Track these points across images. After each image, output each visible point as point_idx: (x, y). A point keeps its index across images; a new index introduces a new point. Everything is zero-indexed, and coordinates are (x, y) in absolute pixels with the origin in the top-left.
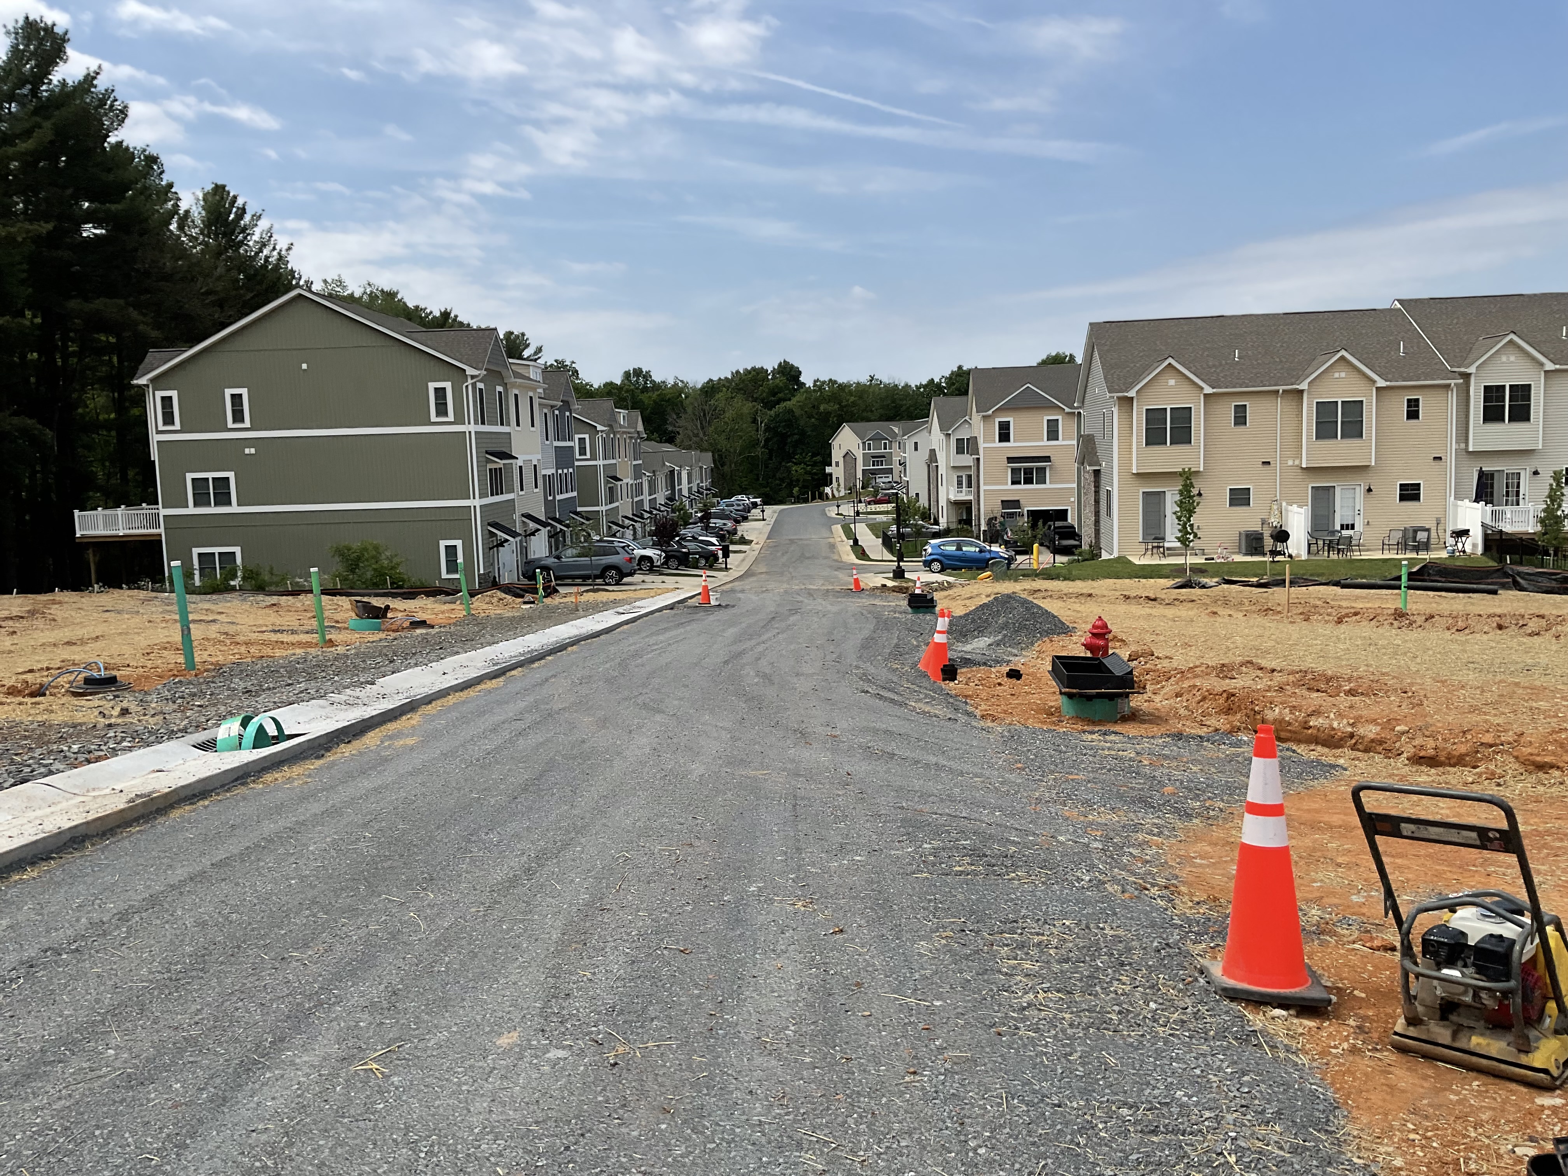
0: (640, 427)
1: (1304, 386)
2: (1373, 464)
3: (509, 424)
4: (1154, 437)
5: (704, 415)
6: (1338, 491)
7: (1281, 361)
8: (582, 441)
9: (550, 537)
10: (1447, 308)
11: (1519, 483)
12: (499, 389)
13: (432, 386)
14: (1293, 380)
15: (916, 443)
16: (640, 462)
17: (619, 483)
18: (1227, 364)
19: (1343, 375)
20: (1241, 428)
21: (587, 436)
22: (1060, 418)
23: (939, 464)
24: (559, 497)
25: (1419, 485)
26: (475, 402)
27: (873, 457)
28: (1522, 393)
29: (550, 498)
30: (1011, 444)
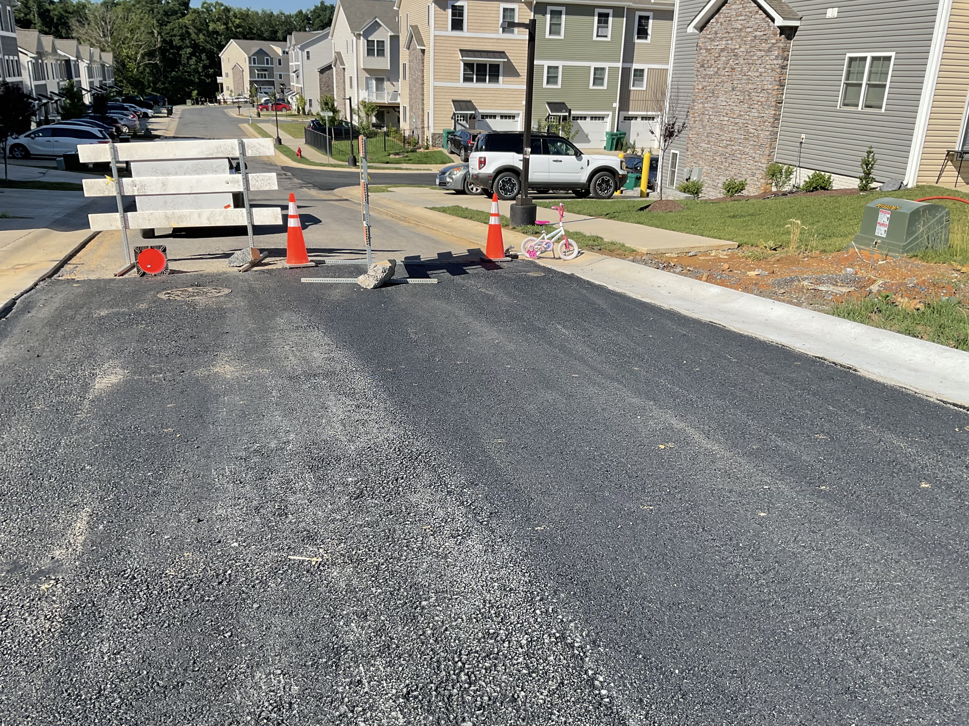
22: (516, 7)
23: (347, 66)
27: (257, 70)
30: (465, 33)
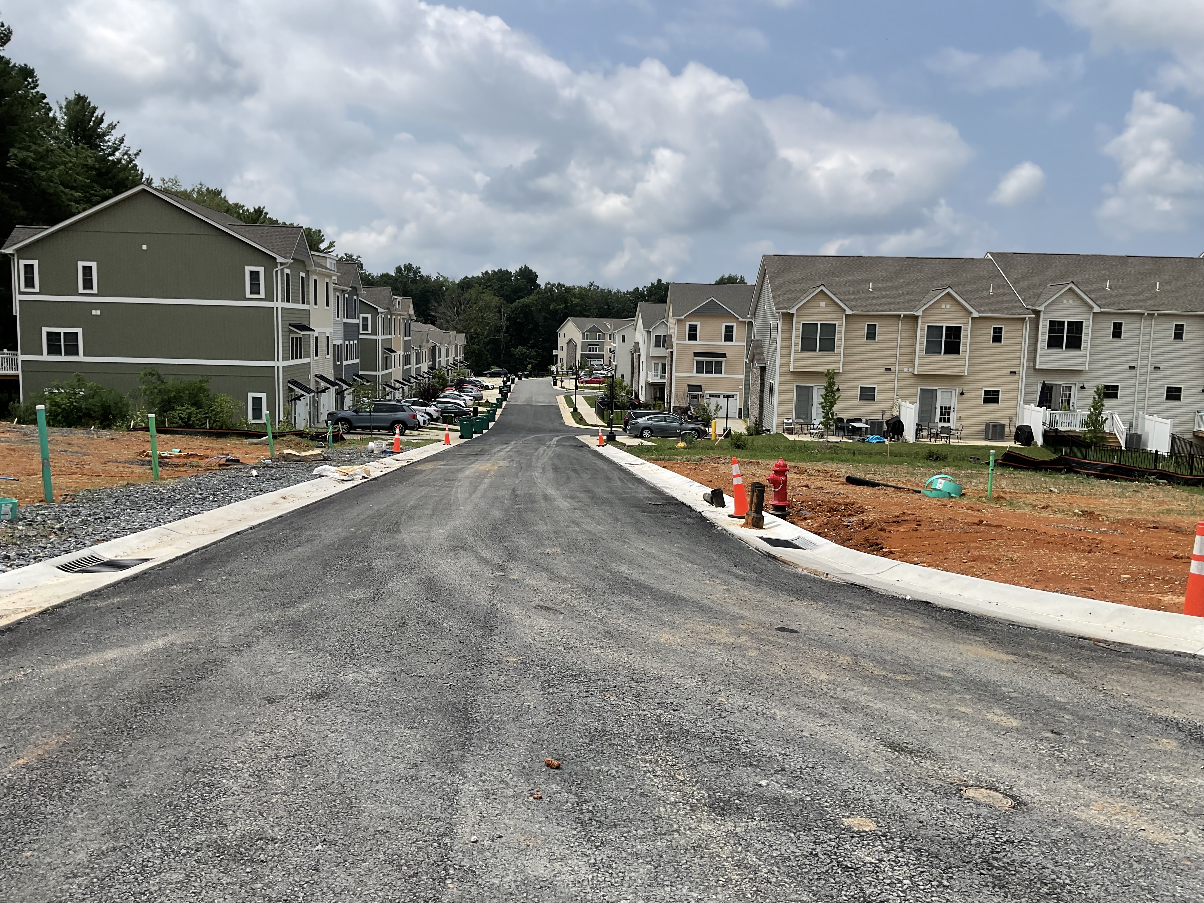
0: (411, 311)
1: (919, 313)
2: (966, 374)
3: (308, 303)
4: (808, 345)
5: (460, 304)
6: (939, 393)
7: (903, 293)
8: (365, 319)
9: (337, 394)
10: (1025, 261)
11: (1070, 395)
12: (302, 274)
13: (248, 269)
14: (912, 308)
15: (624, 337)
16: (410, 338)
17: (393, 354)
18: (863, 293)
19: (948, 306)
20: (871, 342)
21: (369, 316)
22: (734, 325)
23: (641, 354)
24: (345, 363)
25: (998, 391)
26: (282, 283)
27: (589, 345)
28: (1076, 327)
29: (338, 363)
30: (698, 342)
